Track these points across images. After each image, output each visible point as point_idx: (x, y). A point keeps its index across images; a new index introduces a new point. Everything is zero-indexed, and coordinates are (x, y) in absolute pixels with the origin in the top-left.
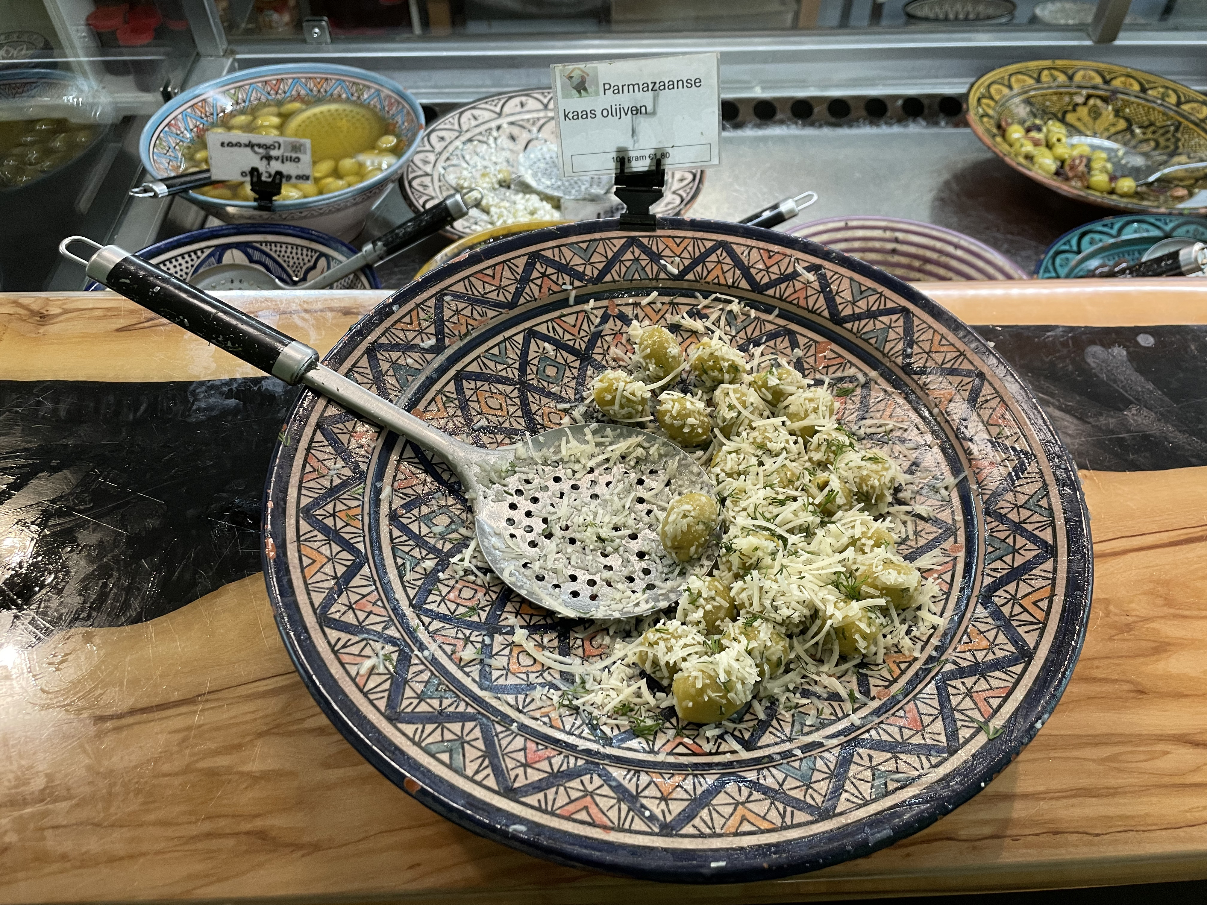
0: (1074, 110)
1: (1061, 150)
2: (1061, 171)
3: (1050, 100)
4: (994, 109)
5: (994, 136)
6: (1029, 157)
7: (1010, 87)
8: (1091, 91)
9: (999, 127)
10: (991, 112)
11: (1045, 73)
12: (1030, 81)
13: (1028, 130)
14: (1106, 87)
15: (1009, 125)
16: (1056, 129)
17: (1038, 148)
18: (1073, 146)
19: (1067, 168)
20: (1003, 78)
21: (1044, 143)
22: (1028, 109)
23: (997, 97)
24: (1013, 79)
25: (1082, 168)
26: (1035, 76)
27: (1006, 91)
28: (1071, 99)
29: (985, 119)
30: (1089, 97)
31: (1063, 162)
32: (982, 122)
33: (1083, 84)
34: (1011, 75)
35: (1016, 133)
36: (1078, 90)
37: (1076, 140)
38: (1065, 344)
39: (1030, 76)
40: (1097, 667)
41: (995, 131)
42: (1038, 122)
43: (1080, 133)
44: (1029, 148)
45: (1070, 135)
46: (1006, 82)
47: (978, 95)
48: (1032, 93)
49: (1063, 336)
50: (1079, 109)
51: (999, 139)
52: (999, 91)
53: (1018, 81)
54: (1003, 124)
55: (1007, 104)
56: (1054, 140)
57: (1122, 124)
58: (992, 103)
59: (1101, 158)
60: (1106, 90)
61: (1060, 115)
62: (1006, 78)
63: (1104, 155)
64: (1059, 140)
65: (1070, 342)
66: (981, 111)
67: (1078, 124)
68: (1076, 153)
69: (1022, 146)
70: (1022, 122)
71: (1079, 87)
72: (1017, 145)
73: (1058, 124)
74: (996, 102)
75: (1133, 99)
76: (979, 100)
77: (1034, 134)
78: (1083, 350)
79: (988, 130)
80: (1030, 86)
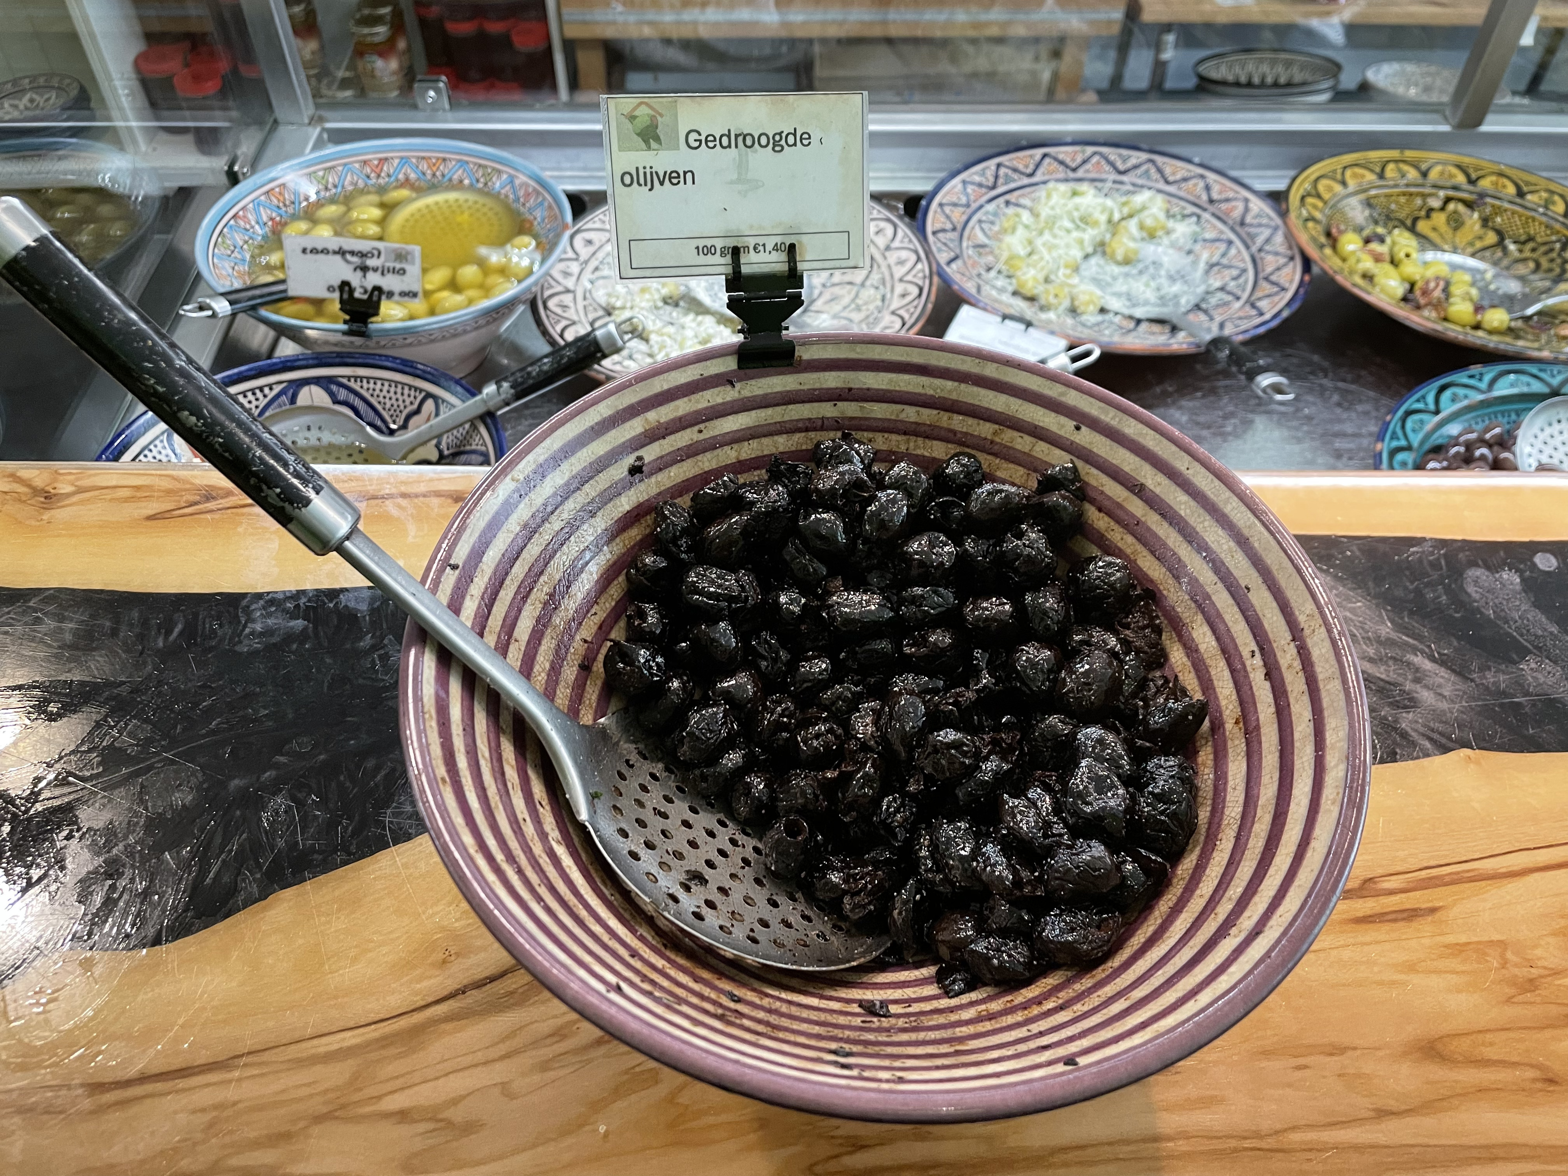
0: (1428, 217)
1: (1411, 269)
2: (1410, 296)
3: (1397, 203)
4: (1321, 211)
5: (1322, 247)
6: (1368, 277)
7: (1344, 183)
8: (1451, 193)
9: (1328, 234)
10: (1318, 215)
11: (1391, 166)
12: (1370, 177)
13: (1367, 241)
14: (1471, 188)
15: (1341, 232)
16: (1403, 240)
17: (1379, 265)
18: (1425, 264)
19: (1417, 292)
20: (1334, 171)
21: (1388, 258)
22: (1367, 212)
23: (1326, 196)
24: (1348, 173)
25: (1438, 293)
26: (1378, 170)
27: (1338, 188)
28: (1425, 203)
29: (1310, 224)
30: (1448, 200)
31: (1412, 285)
32: (1306, 227)
33: (1440, 183)
34: (1345, 168)
35: (1351, 243)
36: (1433, 191)
37: (1430, 255)
38: (1435, 565)
39: (1372, 171)
40: (1491, 1044)
41: (1323, 239)
42: (1380, 230)
43: (1436, 247)
44: (1367, 264)
45: (1423, 249)
46: (1339, 177)
47: (1301, 192)
48: (1373, 192)
49: (1432, 553)
50: (1434, 215)
51: (1328, 251)
52: (1329, 189)
53: (1355, 176)
54: (1334, 231)
55: (1340, 205)
56: (1402, 255)
57: (1491, 238)
58: (1320, 204)
59: (1464, 282)
60: (1471, 193)
61: (1409, 222)
62: (1339, 171)
63: (1467, 278)
64: (1408, 256)
65: (1443, 562)
66: (1304, 213)
67: (1432, 235)
68: (1430, 273)
69: (1358, 261)
70: (1359, 230)
71: (1435, 186)
72: (1352, 261)
73: (1407, 234)
74: (1325, 203)
75: (1506, 205)
76: (1303, 198)
77: (1375, 246)
78: (1461, 575)
79: (1314, 239)
80: (1370, 182)
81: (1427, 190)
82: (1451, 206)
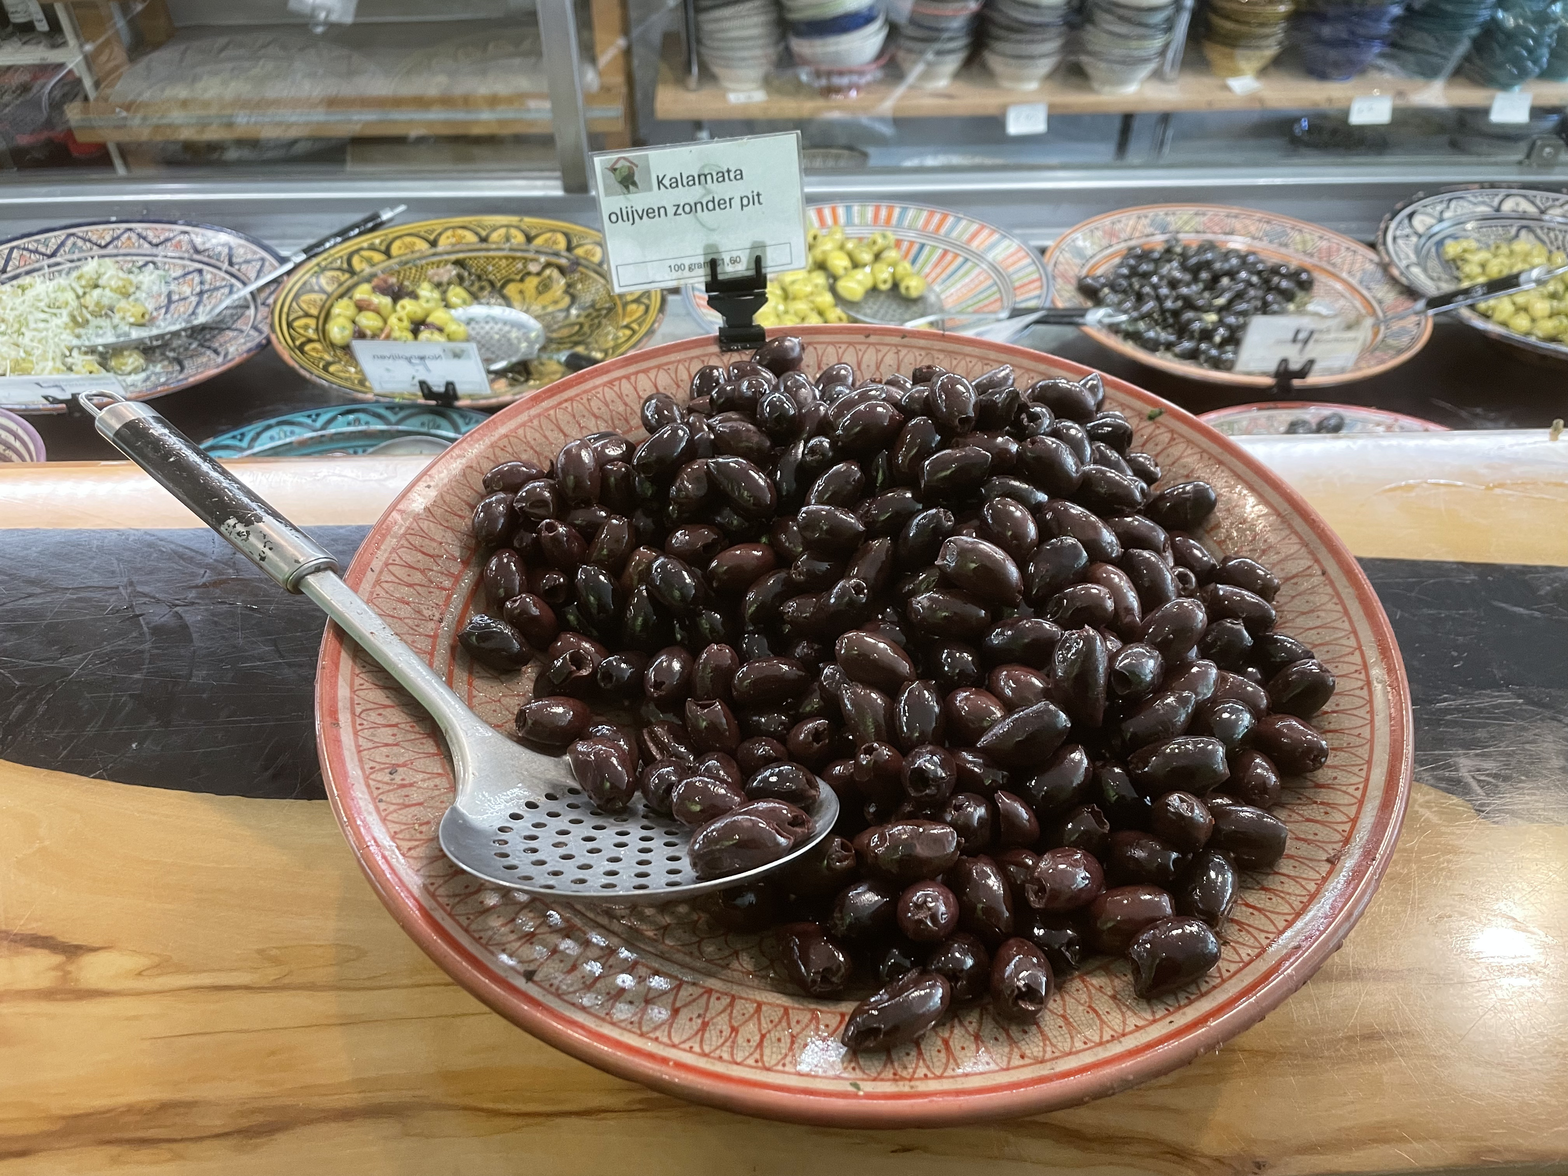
81: (530, 255)
82: (548, 272)
